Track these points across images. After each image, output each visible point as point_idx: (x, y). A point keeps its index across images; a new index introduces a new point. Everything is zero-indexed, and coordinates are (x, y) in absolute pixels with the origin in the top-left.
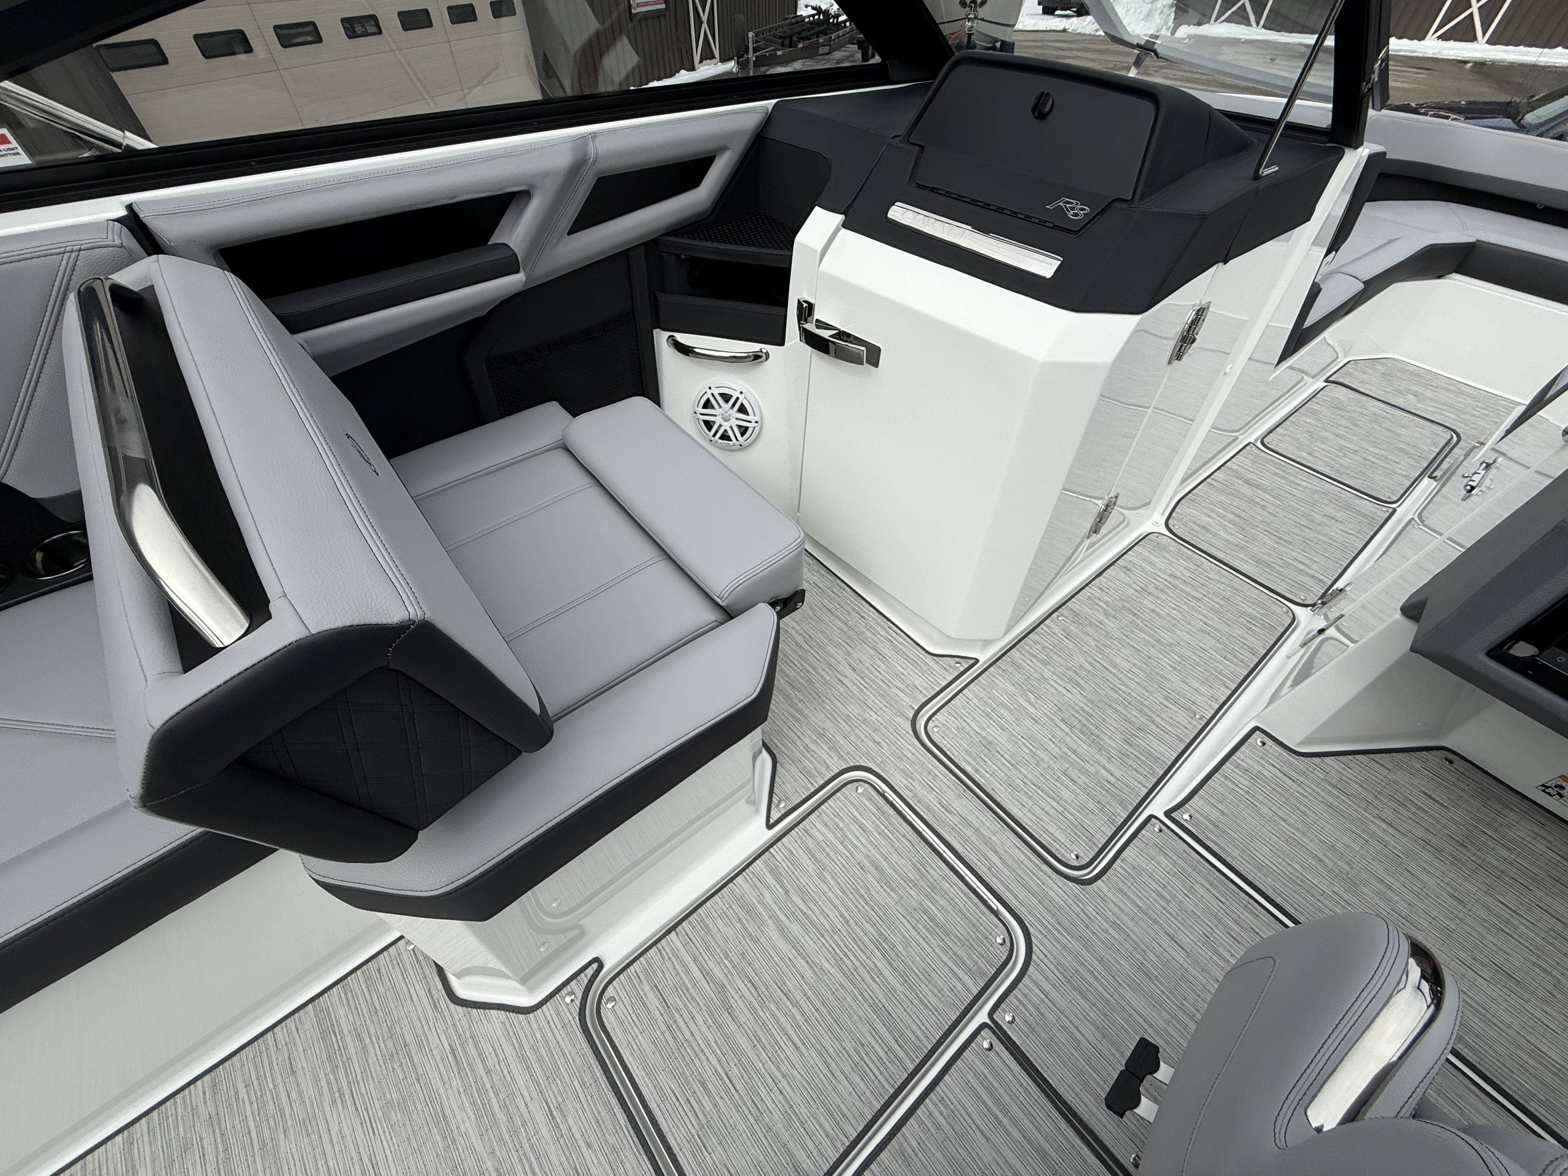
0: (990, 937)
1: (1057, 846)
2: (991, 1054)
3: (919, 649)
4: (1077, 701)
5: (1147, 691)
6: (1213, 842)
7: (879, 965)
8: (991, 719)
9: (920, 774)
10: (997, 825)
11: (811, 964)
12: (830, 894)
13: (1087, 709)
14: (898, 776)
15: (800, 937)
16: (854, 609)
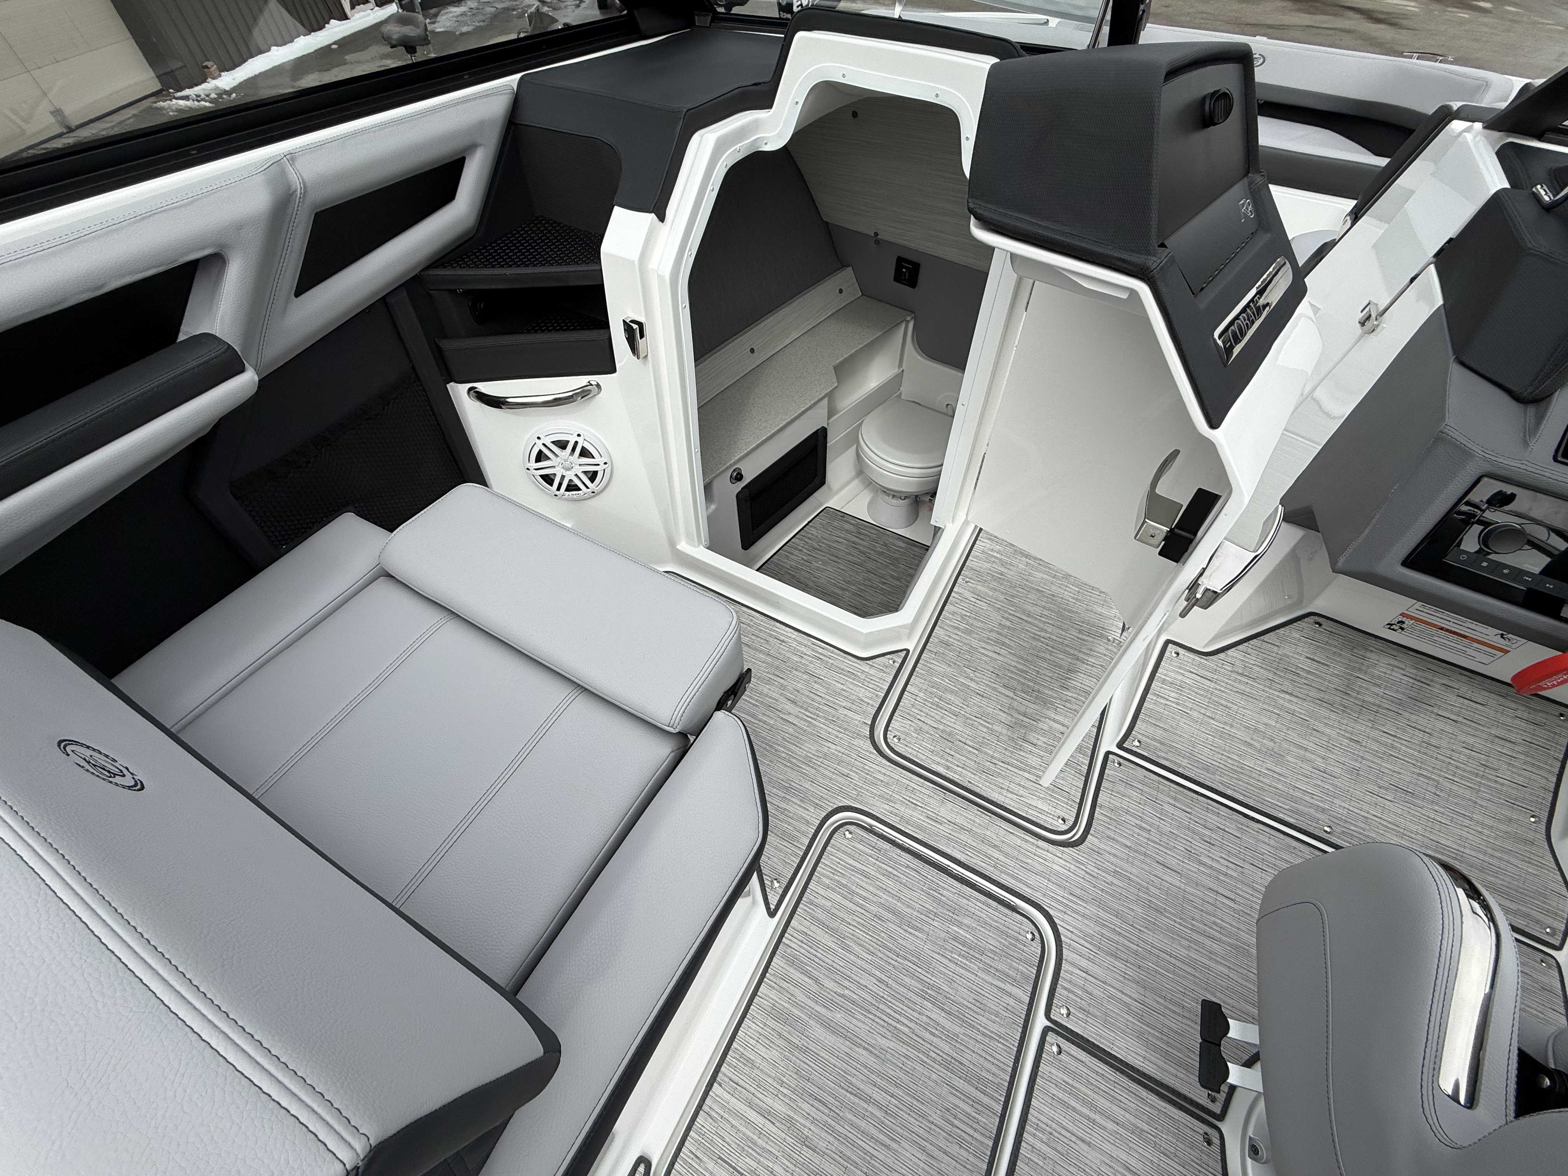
0: (1021, 937)
1: (1044, 817)
2: (1063, 1056)
3: (850, 657)
4: (1009, 662)
5: (1062, 629)
6: (1165, 759)
7: (933, 1016)
8: (941, 708)
9: (898, 793)
10: (986, 818)
11: (869, 1049)
12: (860, 962)
13: (1020, 667)
14: (878, 804)
15: (848, 1024)
16: (771, 635)
